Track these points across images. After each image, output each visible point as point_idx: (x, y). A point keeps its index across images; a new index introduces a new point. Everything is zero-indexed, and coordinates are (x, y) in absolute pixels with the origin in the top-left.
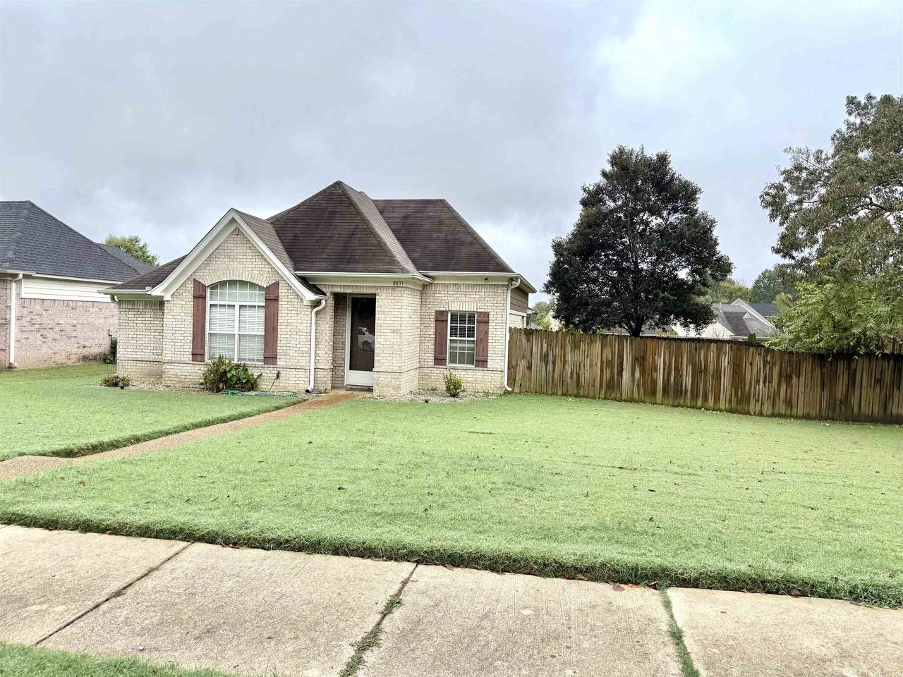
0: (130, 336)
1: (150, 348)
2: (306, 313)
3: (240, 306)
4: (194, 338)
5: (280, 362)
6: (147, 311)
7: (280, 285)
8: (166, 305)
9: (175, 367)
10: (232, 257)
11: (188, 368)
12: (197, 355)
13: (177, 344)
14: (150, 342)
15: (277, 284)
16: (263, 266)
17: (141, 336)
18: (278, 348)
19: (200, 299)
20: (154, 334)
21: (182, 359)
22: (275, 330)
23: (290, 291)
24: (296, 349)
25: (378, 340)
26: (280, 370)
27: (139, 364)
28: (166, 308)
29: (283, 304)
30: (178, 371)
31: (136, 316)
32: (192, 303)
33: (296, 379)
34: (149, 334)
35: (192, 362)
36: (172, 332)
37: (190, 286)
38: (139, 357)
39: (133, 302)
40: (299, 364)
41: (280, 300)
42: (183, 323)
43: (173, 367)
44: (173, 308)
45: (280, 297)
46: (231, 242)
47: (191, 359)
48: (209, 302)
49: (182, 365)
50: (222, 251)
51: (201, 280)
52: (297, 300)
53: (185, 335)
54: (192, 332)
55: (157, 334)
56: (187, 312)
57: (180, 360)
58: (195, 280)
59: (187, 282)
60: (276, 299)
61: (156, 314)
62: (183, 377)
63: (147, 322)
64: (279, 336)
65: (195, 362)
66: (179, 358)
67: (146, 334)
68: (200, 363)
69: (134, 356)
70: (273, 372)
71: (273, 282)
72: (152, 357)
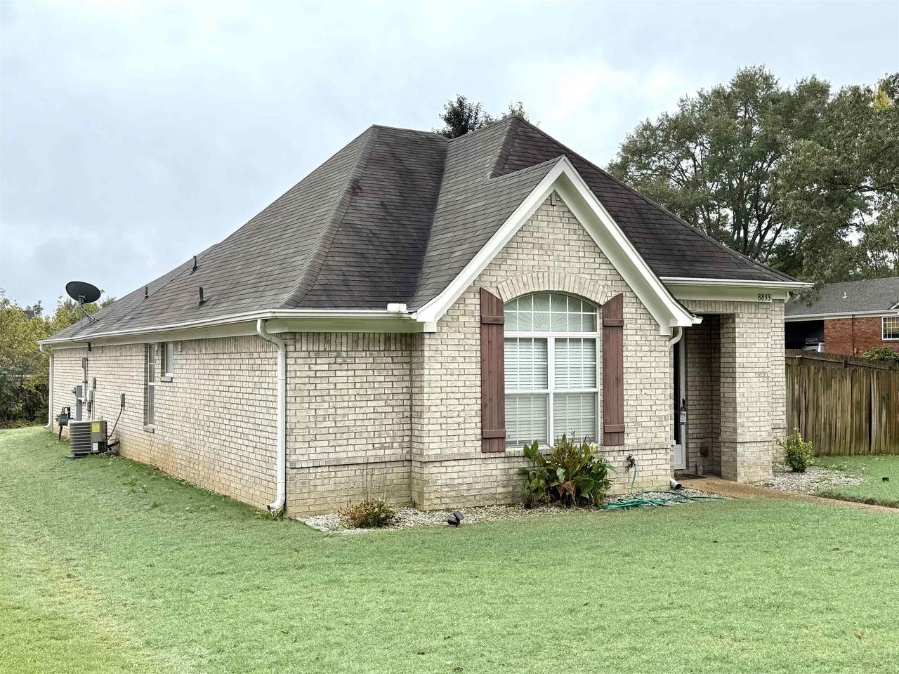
0: (319, 412)
1: (365, 435)
2: (663, 349)
3: (557, 340)
4: (484, 406)
5: (629, 440)
6: (358, 354)
7: (625, 300)
8: (427, 342)
9: (450, 469)
10: (546, 247)
11: (473, 468)
12: (492, 440)
13: (450, 420)
14: (366, 423)
15: (619, 299)
16: (597, 266)
17: (346, 411)
18: (625, 414)
19: (495, 327)
20: (374, 403)
21: (462, 450)
22: (619, 380)
23: (639, 311)
24: (650, 414)
25: (741, 390)
26: (631, 452)
27: (342, 473)
28: (426, 348)
29: (630, 334)
30: (455, 475)
31: (335, 367)
32: (478, 336)
33: (654, 467)
34: (364, 404)
35: (483, 456)
36: (441, 396)
37: (474, 302)
38: (343, 456)
39: (326, 337)
40: (656, 440)
41: (624, 328)
42: (463, 378)
43: (443, 470)
44: (441, 348)
45: (625, 322)
46: (545, 218)
47: (479, 449)
48: (507, 334)
49: (461, 463)
50: (528, 234)
51: (493, 291)
52: (648, 327)
53: (466, 402)
54: (479, 395)
55: (382, 403)
56: (468, 354)
57: (459, 454)
58: (481, 291)
59: (467, 295)
60: (620, 326)
61: (378, 360)
62: (465, 487)
63: (358, 379)
64: (625, 392)
65: (488, 455)
66: (455, 450)
67: (358, 404)
68: (498, 455)
69: (331, 456)
70: (618, 459)
71: (614, 294)
72: (371, 454)
